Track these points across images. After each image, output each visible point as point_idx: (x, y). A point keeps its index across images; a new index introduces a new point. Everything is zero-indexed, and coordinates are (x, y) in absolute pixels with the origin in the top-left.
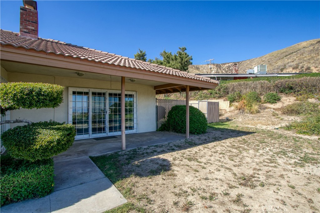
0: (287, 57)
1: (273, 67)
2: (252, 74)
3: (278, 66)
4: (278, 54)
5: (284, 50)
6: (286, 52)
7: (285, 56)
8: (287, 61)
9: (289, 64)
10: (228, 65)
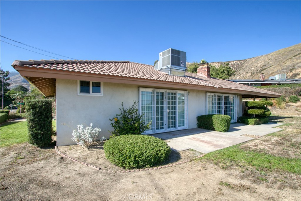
0: (295, 57)
1: (282, 67)
2: (274, 80)
3: (287, 66)
4: (285, 52)
5: (292, 48)
6: (293, 50)
7: (294, 56)
8: (296, 62)
9: (298, 65)
10: (232, 63)
